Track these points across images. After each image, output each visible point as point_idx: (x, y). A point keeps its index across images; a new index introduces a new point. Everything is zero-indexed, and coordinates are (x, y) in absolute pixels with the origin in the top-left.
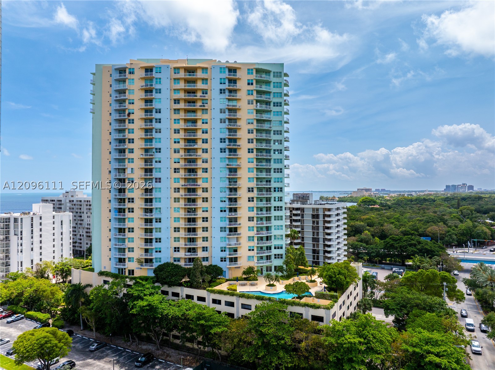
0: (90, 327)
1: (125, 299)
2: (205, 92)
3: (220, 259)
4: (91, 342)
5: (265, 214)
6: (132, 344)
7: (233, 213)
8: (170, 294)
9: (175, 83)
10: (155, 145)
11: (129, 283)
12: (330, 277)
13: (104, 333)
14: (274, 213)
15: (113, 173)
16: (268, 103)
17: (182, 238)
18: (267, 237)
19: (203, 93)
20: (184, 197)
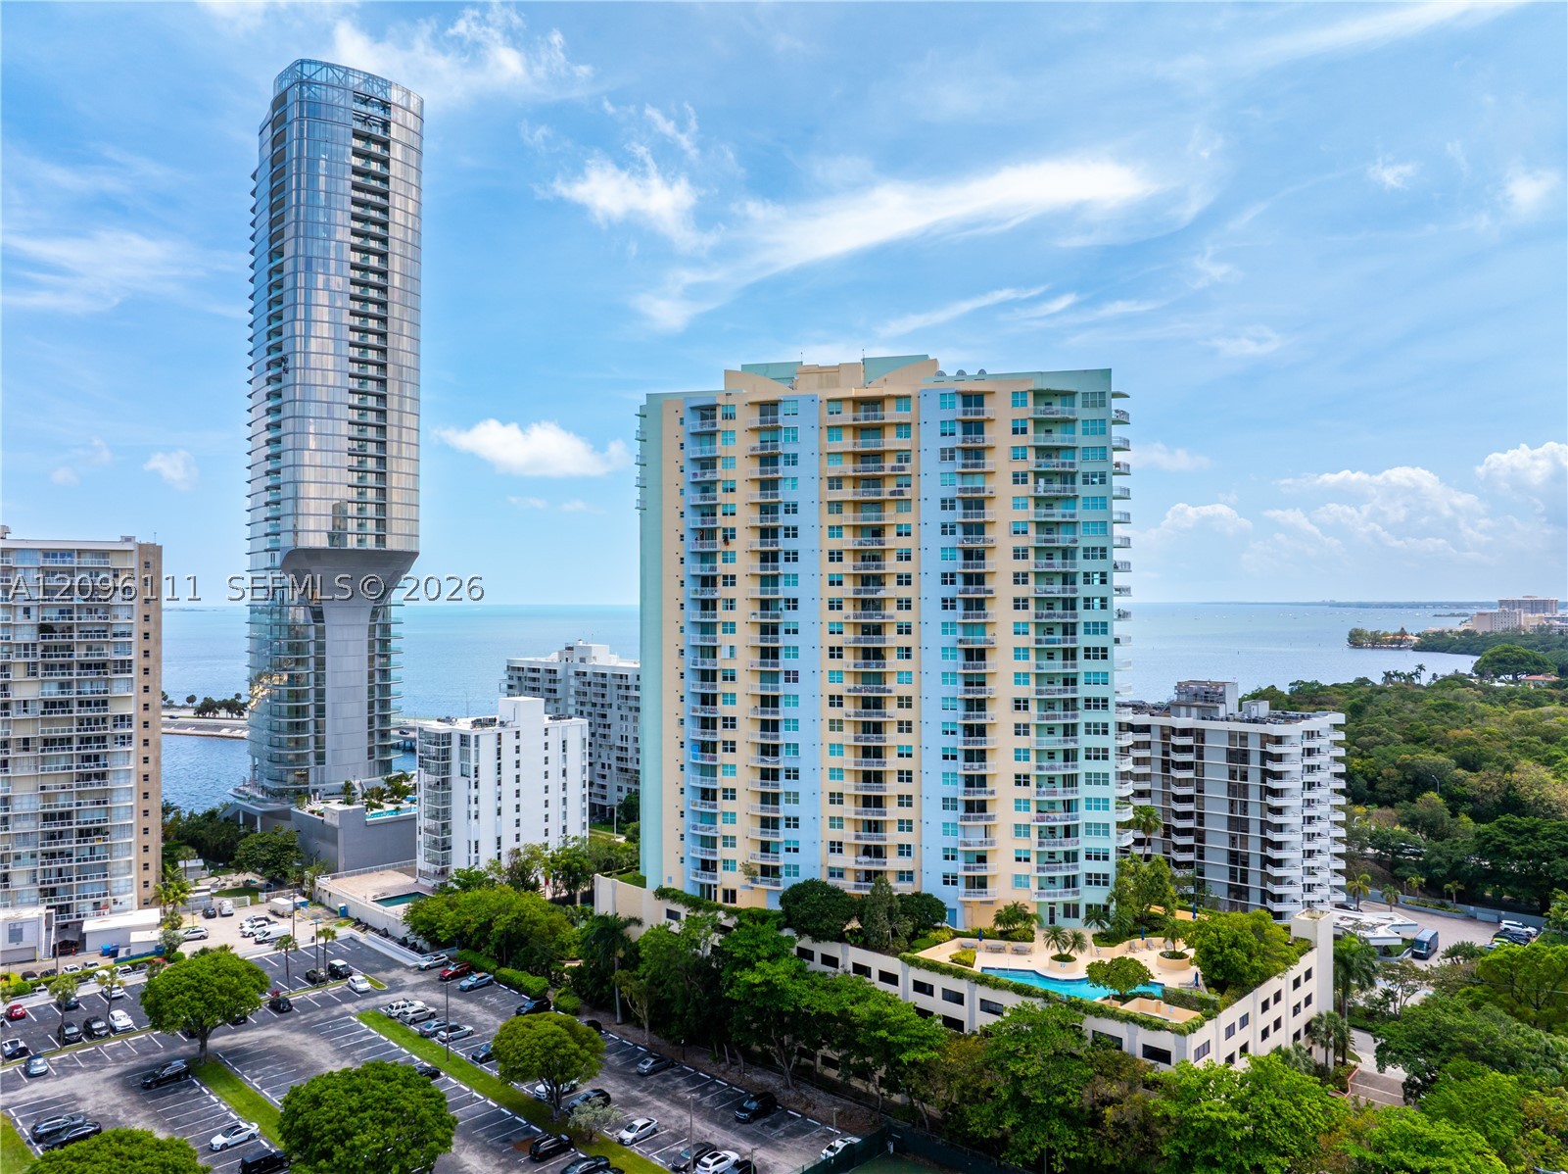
0: (638, 1019)
1: (717, 961)
2: (904, 456)
3: (942, 879)
4: (639, 1055)
5: (1060, 769)
6: (729, 1068)
7: (976, 765)
8: (818, 958)
9: (830, 438)
10: (784, 591)
11: (725, 923)
12: (1210, 952)
13: (668, 1037)
14: (1084, 766)
15: (689, 656)
16: (1068, 477)
17: (849, 819)
18: (1067, 829)
19: (900, 461)
20: (852, 719)
